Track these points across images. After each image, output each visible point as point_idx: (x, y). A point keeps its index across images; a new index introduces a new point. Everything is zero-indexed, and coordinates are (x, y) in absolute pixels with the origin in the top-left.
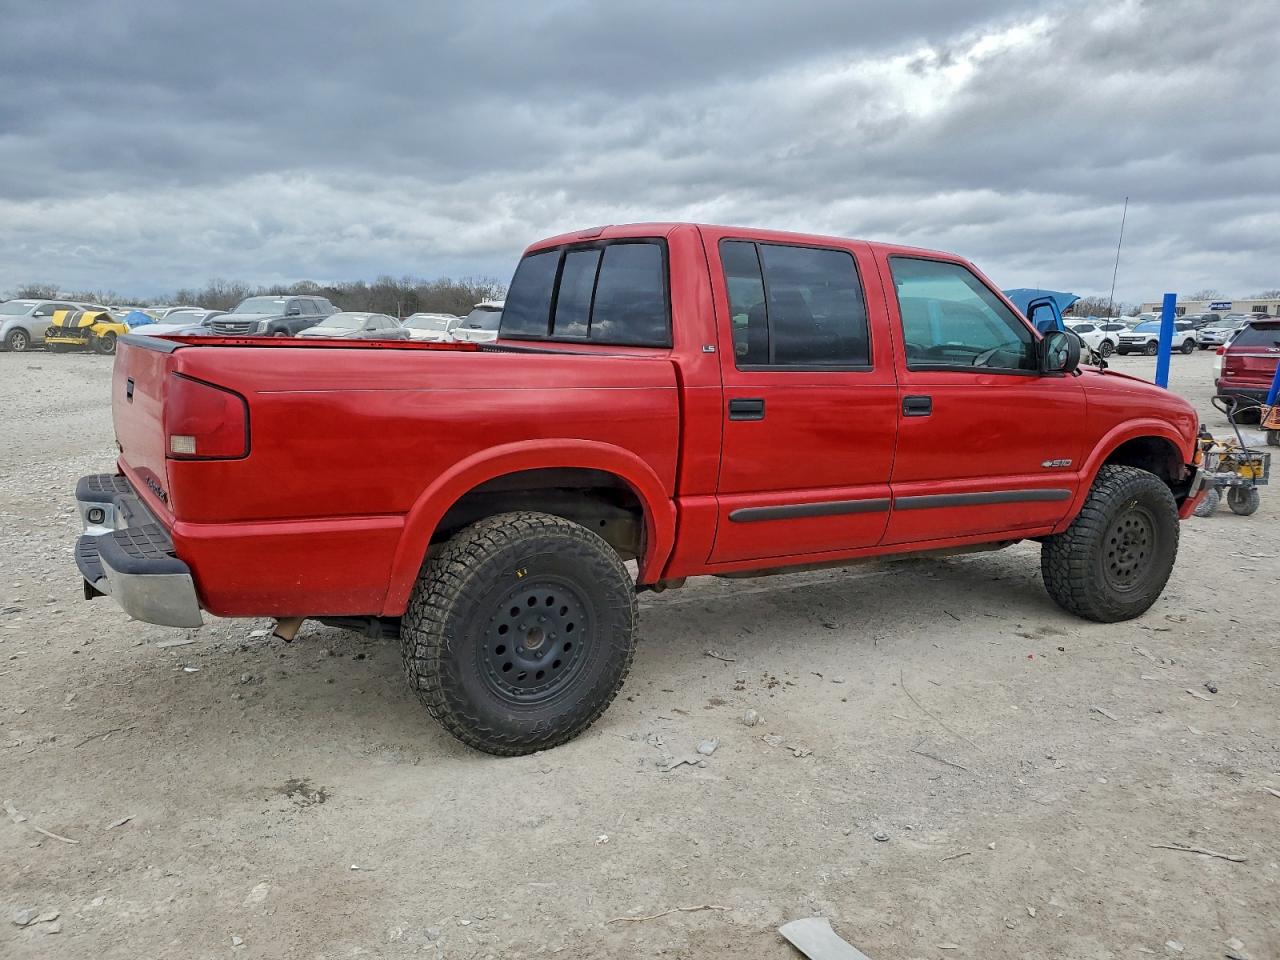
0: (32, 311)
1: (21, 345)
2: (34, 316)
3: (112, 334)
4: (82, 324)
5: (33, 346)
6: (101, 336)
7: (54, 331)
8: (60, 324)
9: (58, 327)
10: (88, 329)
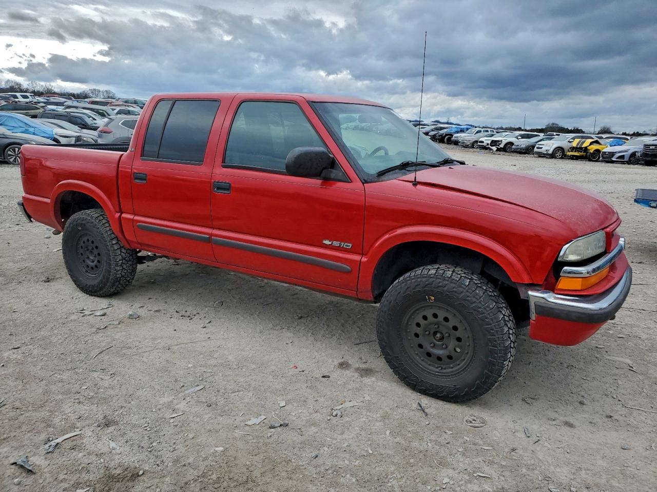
0: (568, 140)
1: (560, 155)
2: (569, 142)
3: (598, 151)
4: (584, 146)
5: (564, 157)
6: (592, 152)
7: (573, 149)
8: (575, 146)
9: (574, 147)
10: (586, 148)
